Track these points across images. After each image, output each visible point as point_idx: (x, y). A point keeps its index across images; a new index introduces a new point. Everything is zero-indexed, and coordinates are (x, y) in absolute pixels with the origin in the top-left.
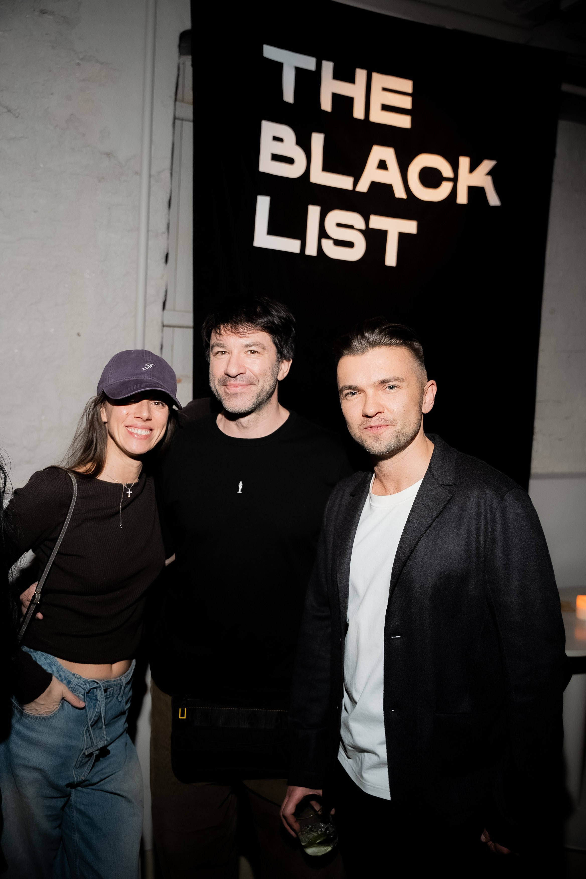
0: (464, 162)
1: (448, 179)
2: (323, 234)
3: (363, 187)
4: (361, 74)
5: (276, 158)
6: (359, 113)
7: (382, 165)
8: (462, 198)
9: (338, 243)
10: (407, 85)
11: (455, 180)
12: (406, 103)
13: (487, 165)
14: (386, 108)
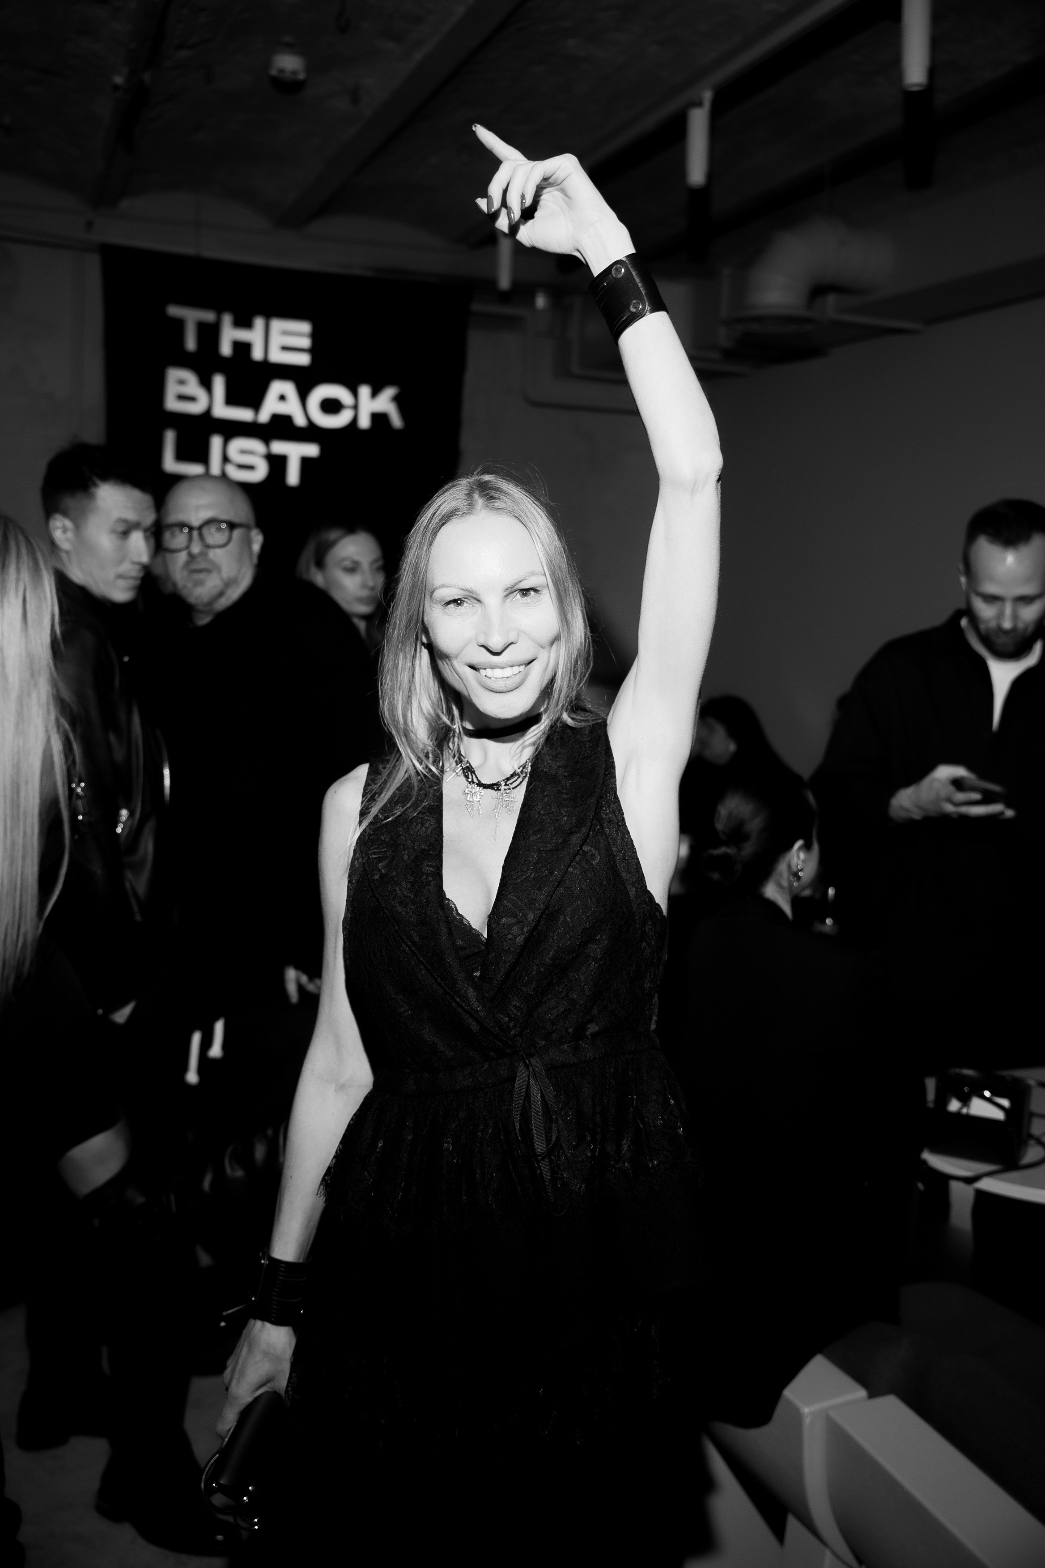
0: (365, 391)
1: (349, 407)
2: (226, 459)
3: (264, 417)
4: (259, 323)
5: (182, 398)
6: (257, 354)
7: (282, 398)
8: (364, 422)
9: (242, 467)
10: (305, 327)
11: (356, 407)
12: (306, 343)
13: (389, 393)
14: (285, 348)
